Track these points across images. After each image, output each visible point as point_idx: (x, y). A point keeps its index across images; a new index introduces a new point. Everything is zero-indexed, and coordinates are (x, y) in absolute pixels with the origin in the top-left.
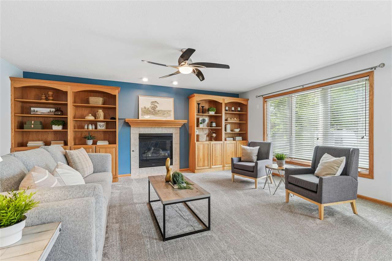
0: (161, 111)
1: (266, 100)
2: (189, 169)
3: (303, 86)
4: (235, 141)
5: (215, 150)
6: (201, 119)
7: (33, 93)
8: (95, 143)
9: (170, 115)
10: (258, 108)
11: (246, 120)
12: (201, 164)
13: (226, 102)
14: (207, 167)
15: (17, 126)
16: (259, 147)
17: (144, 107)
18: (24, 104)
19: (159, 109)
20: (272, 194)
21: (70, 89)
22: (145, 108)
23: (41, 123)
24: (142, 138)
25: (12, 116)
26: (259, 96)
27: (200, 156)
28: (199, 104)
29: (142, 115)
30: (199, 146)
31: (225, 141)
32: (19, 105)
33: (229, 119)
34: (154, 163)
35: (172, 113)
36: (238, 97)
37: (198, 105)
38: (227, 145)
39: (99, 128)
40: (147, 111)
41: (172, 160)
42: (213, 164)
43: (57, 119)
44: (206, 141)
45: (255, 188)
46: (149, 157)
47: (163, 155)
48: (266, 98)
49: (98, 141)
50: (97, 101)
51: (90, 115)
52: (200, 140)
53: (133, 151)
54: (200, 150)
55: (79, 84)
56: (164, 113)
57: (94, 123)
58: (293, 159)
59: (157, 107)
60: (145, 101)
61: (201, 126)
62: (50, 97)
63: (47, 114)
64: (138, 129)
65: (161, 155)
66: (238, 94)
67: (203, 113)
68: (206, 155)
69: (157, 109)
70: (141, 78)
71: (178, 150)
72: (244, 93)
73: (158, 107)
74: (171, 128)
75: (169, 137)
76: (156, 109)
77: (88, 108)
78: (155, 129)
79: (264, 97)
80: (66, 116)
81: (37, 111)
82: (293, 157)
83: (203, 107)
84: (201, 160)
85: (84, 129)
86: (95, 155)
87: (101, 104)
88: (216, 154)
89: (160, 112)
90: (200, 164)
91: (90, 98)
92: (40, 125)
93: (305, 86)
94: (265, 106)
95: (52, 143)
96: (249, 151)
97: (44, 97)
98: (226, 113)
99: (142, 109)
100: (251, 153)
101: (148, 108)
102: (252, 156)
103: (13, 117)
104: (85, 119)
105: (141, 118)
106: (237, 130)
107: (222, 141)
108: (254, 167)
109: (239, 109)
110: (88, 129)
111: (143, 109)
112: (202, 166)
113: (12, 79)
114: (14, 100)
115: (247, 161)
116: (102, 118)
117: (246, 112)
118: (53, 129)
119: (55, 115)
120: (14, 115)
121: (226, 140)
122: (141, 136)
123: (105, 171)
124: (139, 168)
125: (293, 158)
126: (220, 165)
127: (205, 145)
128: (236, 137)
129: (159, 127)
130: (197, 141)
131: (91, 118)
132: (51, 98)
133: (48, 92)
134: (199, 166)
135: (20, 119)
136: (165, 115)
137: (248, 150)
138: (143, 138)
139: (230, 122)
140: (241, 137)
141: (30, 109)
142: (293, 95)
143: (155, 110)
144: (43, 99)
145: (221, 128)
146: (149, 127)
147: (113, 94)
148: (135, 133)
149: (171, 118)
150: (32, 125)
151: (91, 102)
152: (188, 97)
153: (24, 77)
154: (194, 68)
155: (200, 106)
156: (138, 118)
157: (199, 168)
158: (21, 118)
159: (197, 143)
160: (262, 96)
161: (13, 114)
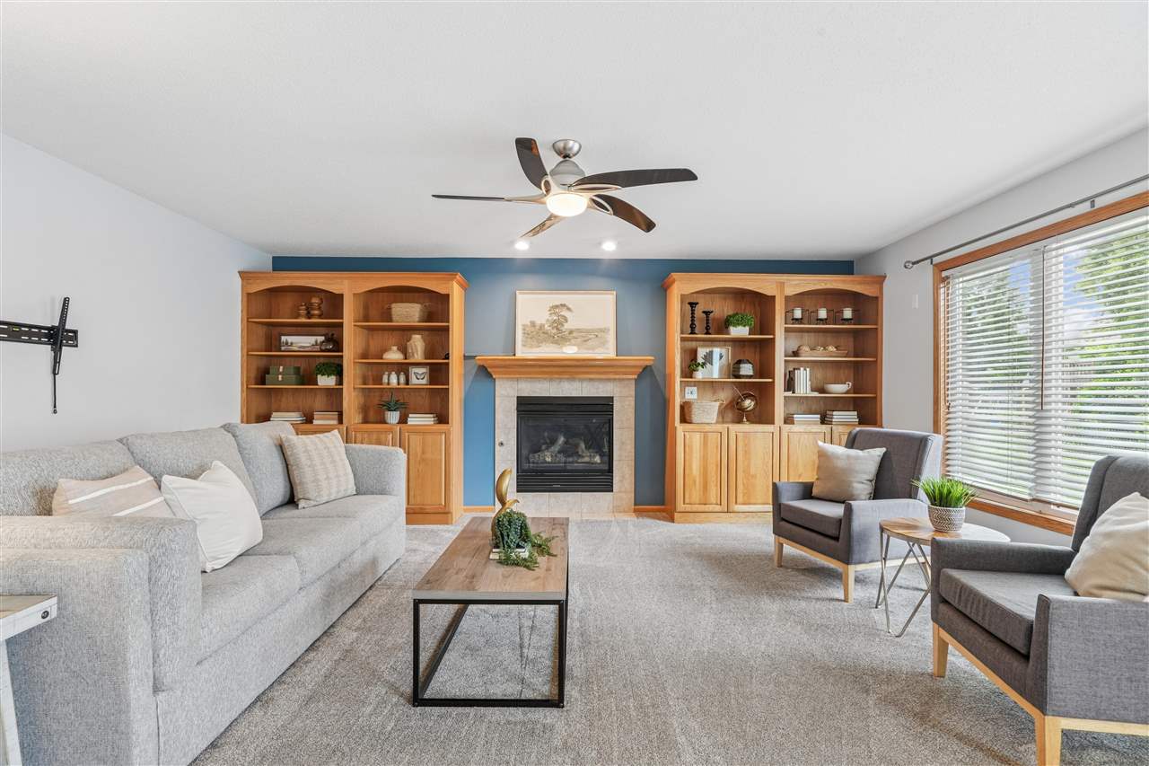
0: (579, 330)
1: (944, 274)
2: (663, 507)
3: (1092, 199)
4: (824, 427)
5: (747, 453)
6: (702, 352)
7: (288, 302)
8: (403, 420)
9: (604, 343)
10: (917, 307)
11: (876, 353)
12: (695, 495)
13: (790, 291)
14: (718, 508)
15: (256, 378)
16: (884, 450)
17: (531, 322)
18: (271, 328)
19: (573, 328)
20: (894, 630)
21: (348, 287)
22: (533, 324)
23: (297, 370)
24: (523, 408)
25: (242, 356)
26: (914, 263)
27: (691, 469)
28: (693, 305)
29: (524, 346)
30: (688, 437)
31: (785, 423)
32: (261, 331)
33: (806, 348)
34: (557, 481)
35: (611, 338)
36: (850, 272)
37: (692, 307)
38: (794, 438)
39: (414, 380)
40: (537, 334)
41: (612, 476)
42: (740, 500)
43: (326, 361)
44: (717, 422)
45: (843, 598)
46: (546, 462)
47: (587, 459)
48: (944, 268)
49: (410, 415)
50: (407, 313)
51: (395, 348)
52: (695, 418)
53: (502, 444)
54: (691, 451)
55: (365, 274)
56: (584, 336)
57: (403, 368)
58: (1052, 506)
59: (566, 320)
60: (533, 305)
61: (700, 375)
62: (315, 309)
63: (309, 349)
64: (515, 384)
65: (579, 461)
66: (852, 262)
67: (707, 333)
68: (712, 469)
69: (567, 326)
70: (512, 243)
71: (630, 447)
72: (869, 257)
73: (569, 320)
74: (609, 380)
75: (603, 407)
76: (563, 325)
77: (395, 333)
78: (562, 383)
79: (936, 265)
80: (340, 354)
81: (292, 343)
82: (1051, 497)
83: (707, 313)
84: (695, 482)
85: (381, 384)
86: (364, 450)
87: (417, 319)
88: (749, 466)
89: (574, 334)
90: (690, 498)
91: (393, 305)
92: (294, 376)
93: (1100, 202)
94: (942, 297)
95: (315, 417)
96: (841, 464)
97: (303, 312)
98: (787, 330)
99: (524, 330)
100: (848, 471)
101: (542, 326)
102: (851, 482)
103: (245, 357)
104: (382, 359)
105: (523, 352)
106: (839, 389)
107: (772, 422)
108: (841, 520)
109: (848, 313)
110: (388, 384)
111: (527, 329)
112: (700, 504)
113: (243, 274)
114: (248, 321)
115: (831, 497)
116: (418, 356)
117: (876, 324)
118: (319, 383)
119: (322, 351)
120: (248, 355)
121: (788, 420)
122: (521, 404)
123: (382, 492)
124: (518, 491)
125: (1050, 503)
126: (768, 504)
127: (710, 434)
128: (835, 413)
129: (573, 379)
130: (681, 422)
131: (394, 356)
132: (316, 312)
133: (311, 298)
134: (687, 501)
135: (262, 363)
136: (590, 343)
137: (838, 457)
138: (527, 407)
139: (807, 362)
140: (856, 413)
141: (280, 339)
142: (1054, 246)
143: (562, 328)
144: (302, 316)
145: (770, 380)
146: (545, 379)
147: (443, 291)
148: (507, 394)
149: (608, 352)
150: (281, 375)
151: (395, 317)
152: (662, 286)
153: (274, 270)
154: (592, 194)
155: (699, 310)
156: (515, 355)
157: (688, 508)
158: (265, 360)
159: (680, 428)
160: (931, 258)
161: (245, 350)
